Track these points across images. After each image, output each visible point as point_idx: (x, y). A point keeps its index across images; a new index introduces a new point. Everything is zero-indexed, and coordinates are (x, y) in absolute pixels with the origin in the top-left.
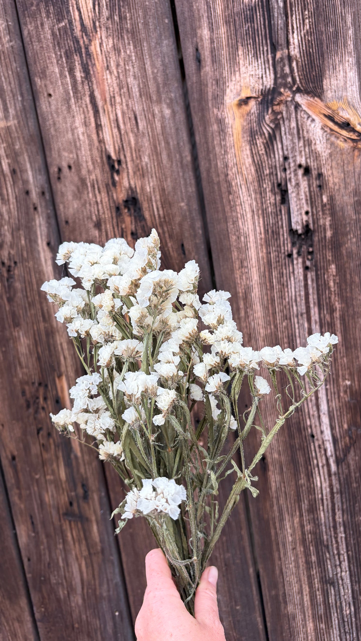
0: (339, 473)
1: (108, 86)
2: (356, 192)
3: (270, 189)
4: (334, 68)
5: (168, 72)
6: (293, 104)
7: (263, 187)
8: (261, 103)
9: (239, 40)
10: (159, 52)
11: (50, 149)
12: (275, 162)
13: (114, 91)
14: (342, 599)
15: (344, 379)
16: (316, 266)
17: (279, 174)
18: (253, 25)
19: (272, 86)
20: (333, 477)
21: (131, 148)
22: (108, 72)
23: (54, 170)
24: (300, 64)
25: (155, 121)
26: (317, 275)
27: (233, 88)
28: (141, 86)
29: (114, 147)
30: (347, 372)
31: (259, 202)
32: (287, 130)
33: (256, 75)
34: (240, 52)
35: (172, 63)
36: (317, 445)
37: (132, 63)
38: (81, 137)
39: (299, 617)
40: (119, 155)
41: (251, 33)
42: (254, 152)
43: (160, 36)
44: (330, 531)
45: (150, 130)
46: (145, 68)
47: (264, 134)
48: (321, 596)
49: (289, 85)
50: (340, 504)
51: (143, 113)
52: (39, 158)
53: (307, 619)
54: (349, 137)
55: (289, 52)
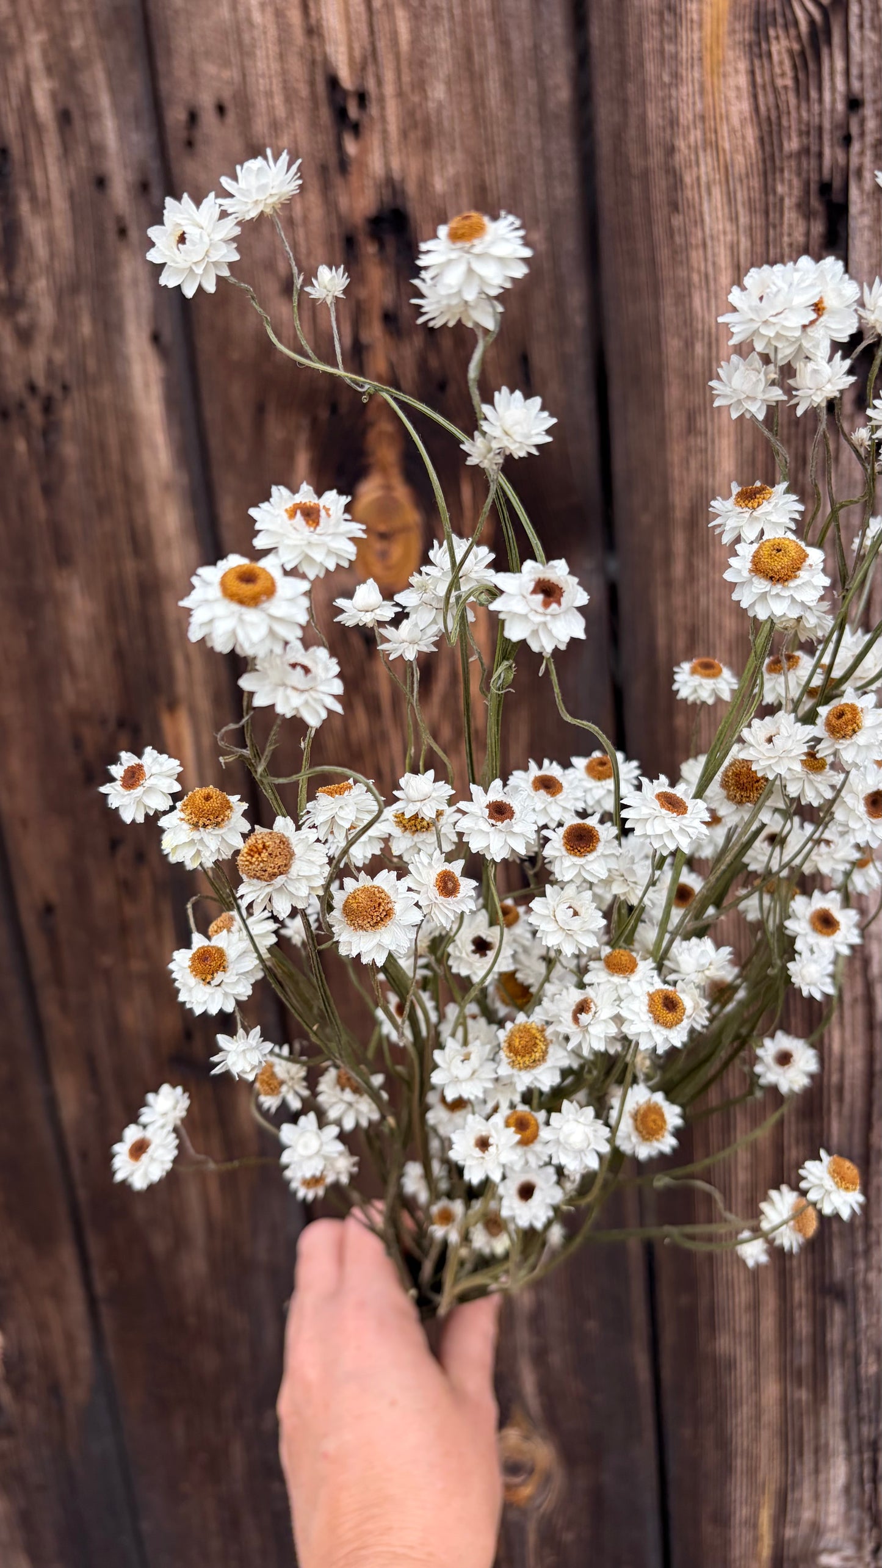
3: (794, 200)
7: (775, 192)
11: (169, 52)
12: (820, 114)
14: (862, 1336)
17: (827, 152)
21: (397, 56)
23: (176, 116)
29: (351, 49)
31: (759, 236)
32: (867, 15)
38: (257, 17)
40: (363, 78)
42: (759, 80)
47: (796, 23)
48: (805, 1323)
52: (136, 79)
53: (764, 1373)
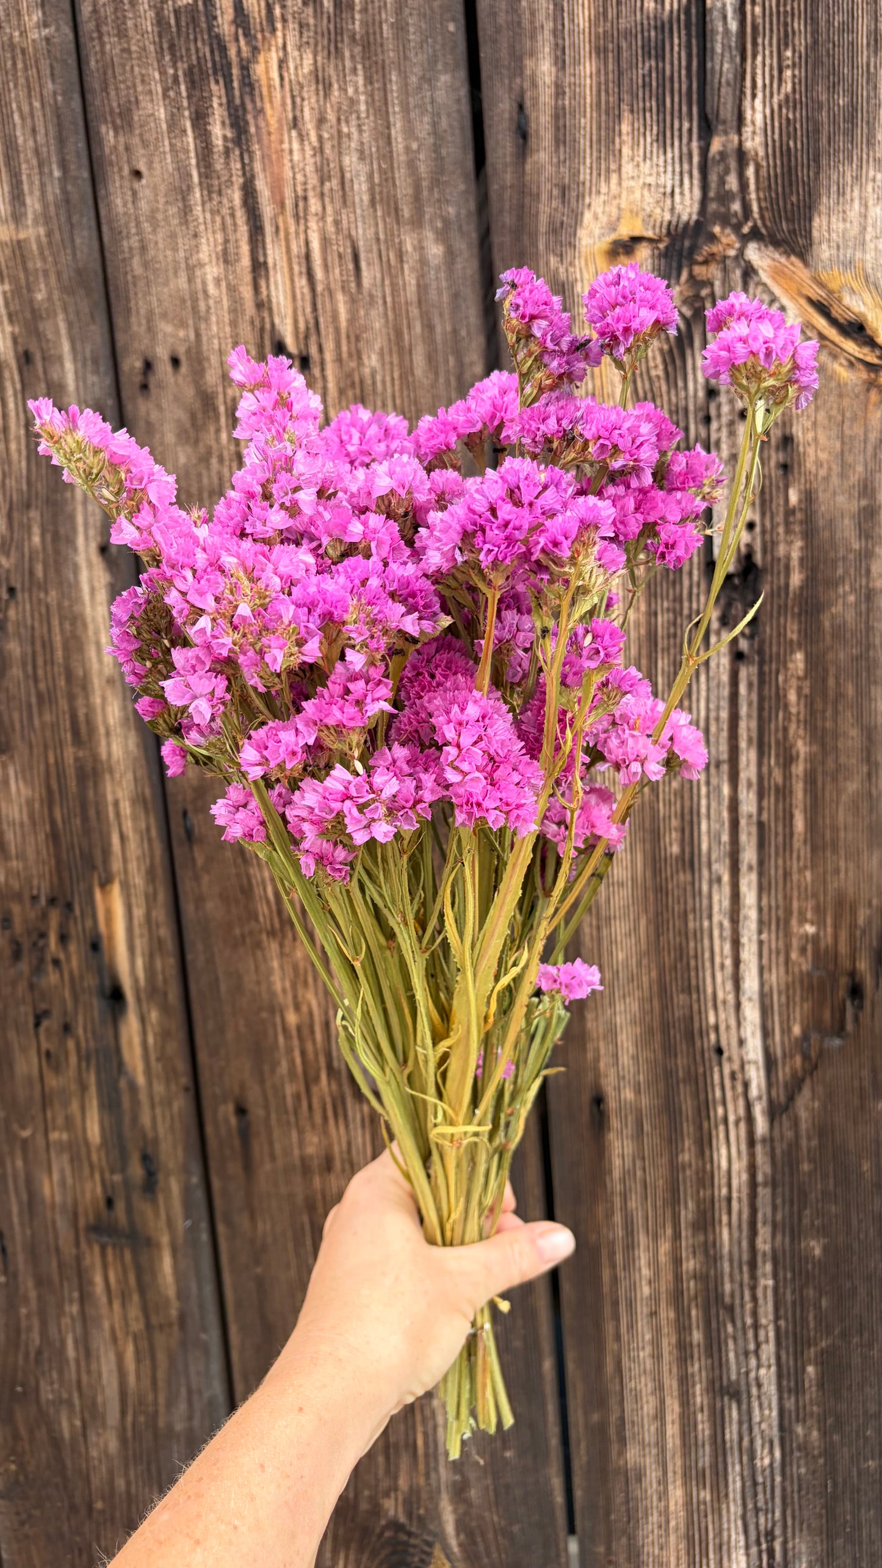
0: (772, 1140)
1: (293, 168)
2: (865, 487)
4: (841, 193)
5: (444, 152)
6: (739, 265)
8: (666, 254)
9: (626, 97)
10: (428, 100)
11: (128, 311)
12: (686, 398)
13: (305, 183)
14: (756, 1430)
15: (802, 920)
16: (760, 652)
17: (692, 427)
18: (661, 65)
19: (695, 217)
20: (759, 1148)
21: (337, 330)
22: (294, 133)
23: (132, 364)
24: (763, 172)
25: (402, 268)
26: (761, 674)
27: (600, 210)
28: (377, 180)
29: (296, 322)
30: (810, 904)
33: (658, 185)
34: (625, 128)
35: (457, 131)
36: (727, 1071)
37: (358, 118)
38: (212, 289)
39: (652, 1475)
40: (307, 345)
41: (654, 84)
43: (433, 61)
44: (741, 1271)
45: (388, 290)
46: (389, 137)
48: (707, 1426)
49: (734, 221)
50: (769, 1211)
51: (375, 248)
52: (97, 332)
53: (670, 1480)
54: (861, 356)
55: (740, 142)
